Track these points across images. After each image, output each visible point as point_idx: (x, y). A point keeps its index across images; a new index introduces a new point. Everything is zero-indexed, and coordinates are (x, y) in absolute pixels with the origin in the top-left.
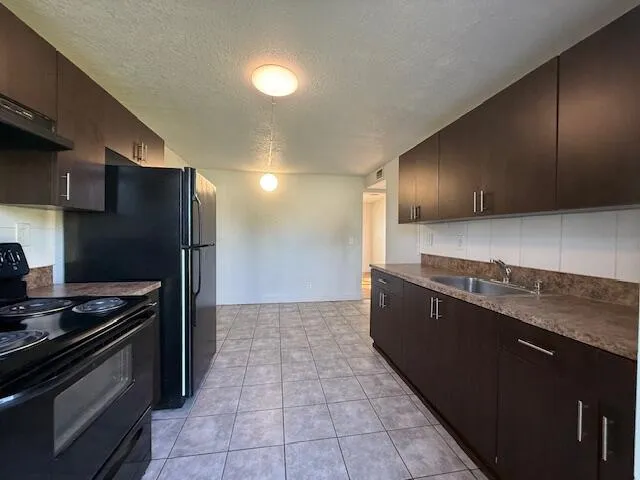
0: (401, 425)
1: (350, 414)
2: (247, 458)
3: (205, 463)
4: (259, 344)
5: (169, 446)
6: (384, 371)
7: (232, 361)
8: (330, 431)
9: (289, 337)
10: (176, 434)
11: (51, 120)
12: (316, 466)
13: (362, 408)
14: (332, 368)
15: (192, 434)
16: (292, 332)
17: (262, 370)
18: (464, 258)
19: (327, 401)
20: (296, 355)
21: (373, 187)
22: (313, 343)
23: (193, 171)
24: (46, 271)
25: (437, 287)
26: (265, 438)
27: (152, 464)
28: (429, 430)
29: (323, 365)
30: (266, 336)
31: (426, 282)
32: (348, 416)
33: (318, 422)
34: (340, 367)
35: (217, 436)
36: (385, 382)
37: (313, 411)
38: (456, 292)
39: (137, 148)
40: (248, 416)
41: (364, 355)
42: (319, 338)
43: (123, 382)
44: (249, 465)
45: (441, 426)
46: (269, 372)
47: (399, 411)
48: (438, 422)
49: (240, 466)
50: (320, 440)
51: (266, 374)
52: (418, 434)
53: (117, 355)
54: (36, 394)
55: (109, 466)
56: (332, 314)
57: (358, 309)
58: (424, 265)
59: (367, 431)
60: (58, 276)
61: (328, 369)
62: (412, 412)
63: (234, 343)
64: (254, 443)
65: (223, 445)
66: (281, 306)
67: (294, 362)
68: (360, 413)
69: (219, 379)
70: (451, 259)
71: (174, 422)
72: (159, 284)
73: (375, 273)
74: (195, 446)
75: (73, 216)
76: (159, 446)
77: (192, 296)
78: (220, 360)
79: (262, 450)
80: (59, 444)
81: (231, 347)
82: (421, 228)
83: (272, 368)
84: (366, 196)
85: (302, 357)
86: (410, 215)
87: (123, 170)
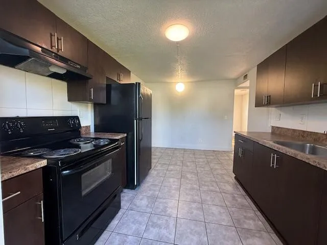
0: (246, 226)
1: (214, 212)
2: (159, 219)
3: (141, 216)
4: (172, 167)
5: (128, 204)
6: (239, 193)
7: (158, 173)
8: (202, 218)
9: (187, 166)
10: (131, 201)
11: (86, 68)
12: (191, 233)
13: (222, 211)
14: (208, 186)
15: (138, 202)
16: (189, 164)
17: (172, 180)
18: (305, 130)
19: (202, 202)
20: (189, 176)
21: (240, 86)
22: (199, 171)
23: (139, 83)
24: (88, 127)
25: (276, 147)
26: (168, 212)
27: (121, 210)
28: (265, 234)
29: (203, 183)
30: (176, 164)
31: (270, 143)
32: (212, 213)
33: (195, 212)
34: (213, 186)
35: (147, 205)
36: (239, 200)
37: (194, 205)
38: (290, 152)
39: (119, 75)
40: (161, 200)
41: (228, 182)
42: (202, 169)
43: (109, 173)
44: (159, 222)
45: (275, 235)
46: (174, 182)
47: (245, 217)
48: (272, 231)
49: (156, 221)
50: (195, 220)
51: (173, 182)
52: (257, 235)
53: (107, 162)
54: (76, 171)
55: (104, 205)
56: (211, 157)
57: (228, 156)
58: (273, 133)
59: (223, 223)
60: (92, 129)
61: (205, 185)
62: (254, 220)
63: (160, 165)
64: (163, 213)
65: (149, 210)
66: (185, 150)
67: (187, 178)
68: (220, 213)
69: (151, 180)
70: (294, 130)
71: (131, 195)
72: (126, 135)
73: (238, 136)
74: (138, 207)
75: (97, 106)
76: (124, 203)
77: (139, 141)
78: (153, 172)
79: (166, 218)
80: (84, 193)
81: (159, 168)
82: (273, 110)
83: (176, 180)
84: (237, 92)
85: (192, 177)
86: (263, 101)
87: (113, 86)
